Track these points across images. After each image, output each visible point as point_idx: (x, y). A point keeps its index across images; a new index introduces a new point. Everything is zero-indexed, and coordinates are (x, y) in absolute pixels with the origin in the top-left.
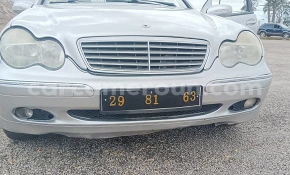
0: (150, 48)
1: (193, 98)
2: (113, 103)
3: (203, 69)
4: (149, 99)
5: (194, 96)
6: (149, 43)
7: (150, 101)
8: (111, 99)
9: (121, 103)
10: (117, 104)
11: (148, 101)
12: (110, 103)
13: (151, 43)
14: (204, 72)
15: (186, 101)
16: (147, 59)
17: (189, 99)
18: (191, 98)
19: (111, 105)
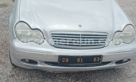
0: (81, 37)
1: (98, 60)
2: (64, 61)
3: (104, 46)
4: (79, 60)
5: (98, 59)
6: (81, 35)
7: (79, 61)
8: (63, 59)
9: (67, 61)
10: (65, 62)
11: (78, 61)
12: (62, 61)
13: (82, 35)
14: (104, 48)
15: (95, 61)
16: (79, 39)
17: (96, 60)
18: (97, 60)
19: (63, 61)
